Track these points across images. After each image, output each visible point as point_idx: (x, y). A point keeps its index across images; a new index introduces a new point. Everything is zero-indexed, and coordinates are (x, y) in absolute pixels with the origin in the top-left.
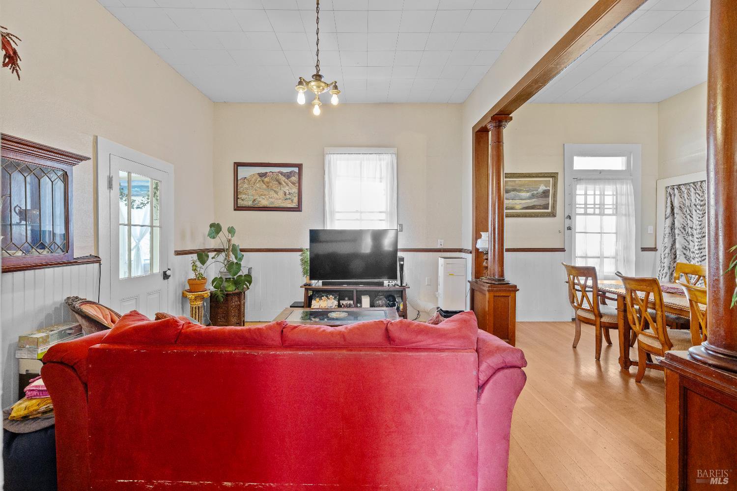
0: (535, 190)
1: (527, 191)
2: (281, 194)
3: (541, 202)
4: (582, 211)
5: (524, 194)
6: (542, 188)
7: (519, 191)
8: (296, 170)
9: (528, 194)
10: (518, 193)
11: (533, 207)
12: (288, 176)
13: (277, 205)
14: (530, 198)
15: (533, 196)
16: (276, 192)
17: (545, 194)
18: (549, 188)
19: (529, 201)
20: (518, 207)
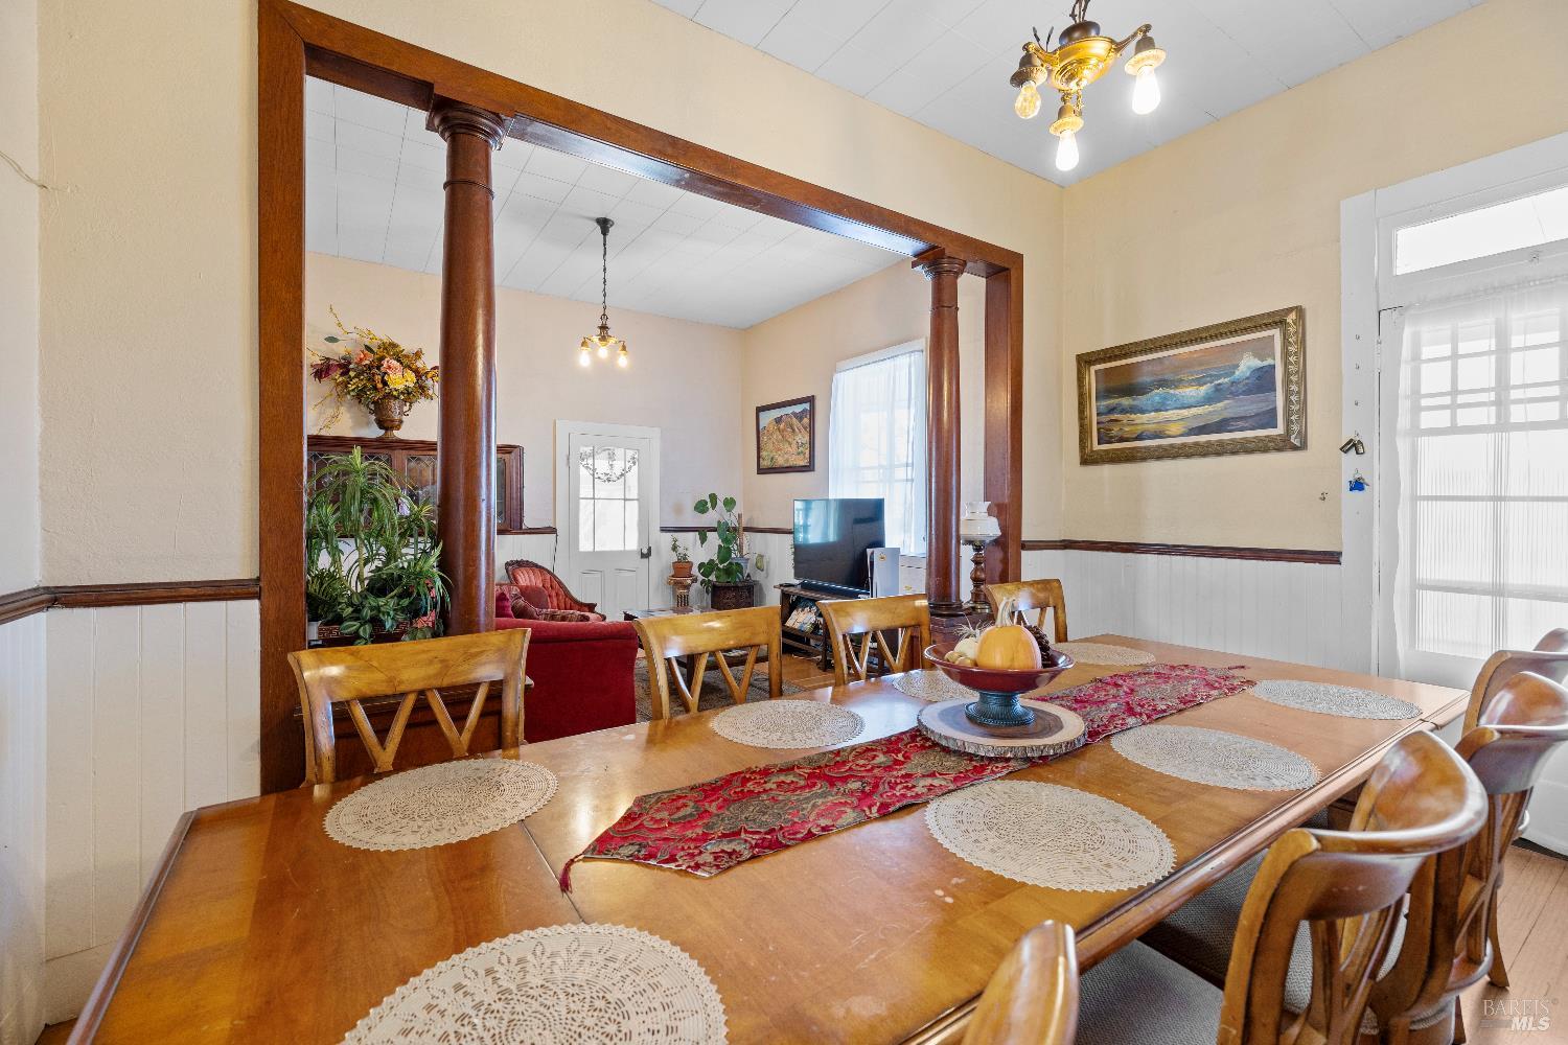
0: (1227, 375)
1: (1200, 382)
2: (794, 446)
3: (1251, 406)
4: (1442, 419)
5: (1190, 392)
6: (1248, 364)
7: (1176, 384)
8: (807, 406)
9: (1203, 390)
10: (1172, 391)
11: (1221, 426)
12: (799, 416)
13: (791, 463)
14: (1208, 400)
15: (1218, 394)
16: (790, 444)
17: (1263, 381)
18: (1269, 361)
19: (1207, 408)
20: (1174, 429)
